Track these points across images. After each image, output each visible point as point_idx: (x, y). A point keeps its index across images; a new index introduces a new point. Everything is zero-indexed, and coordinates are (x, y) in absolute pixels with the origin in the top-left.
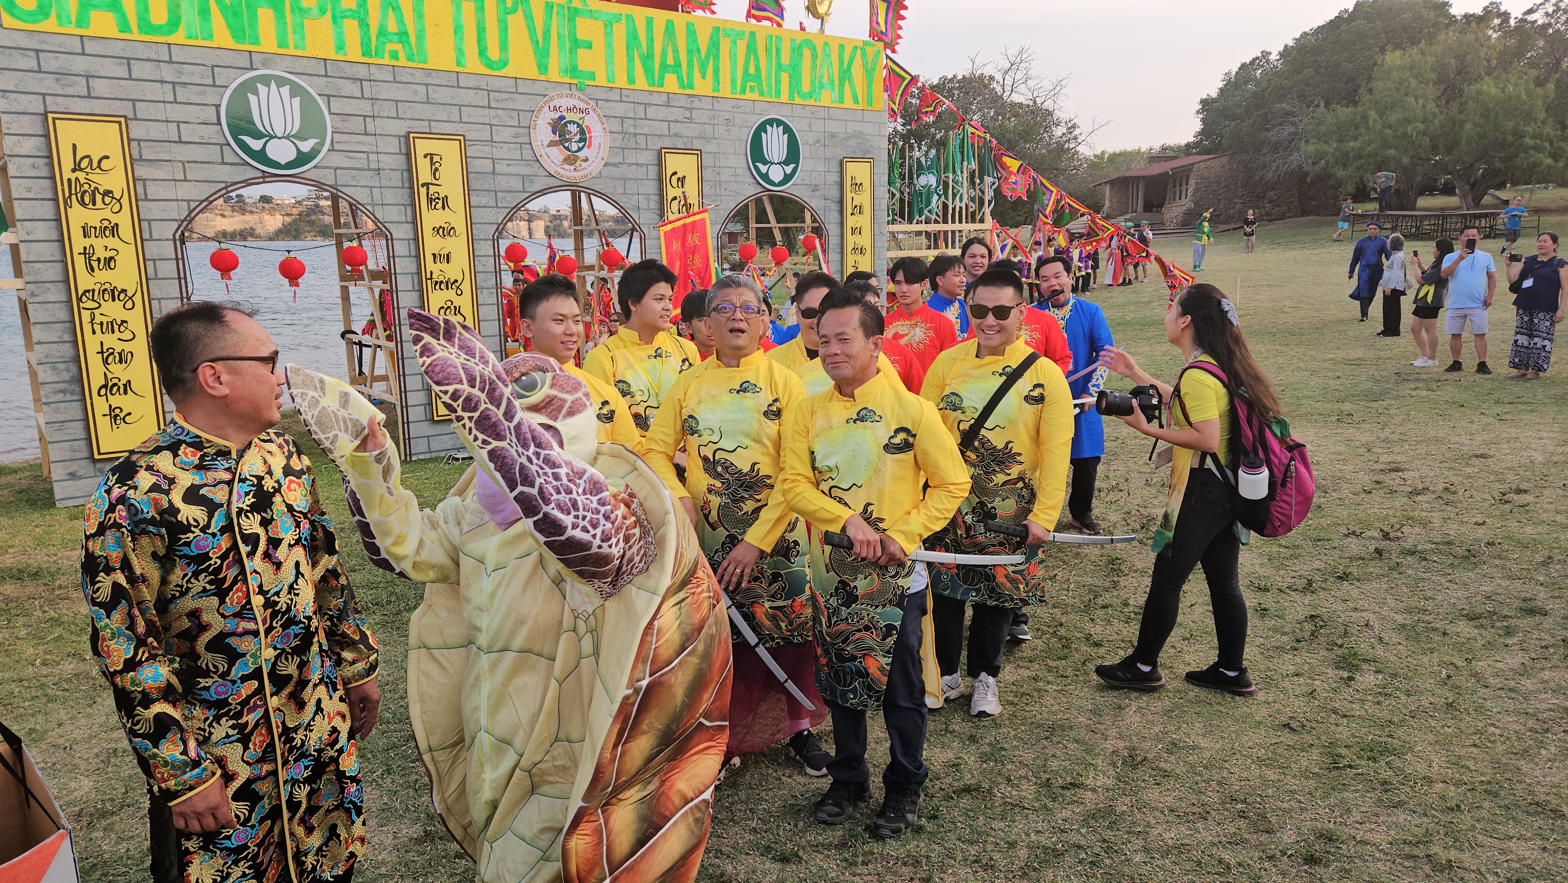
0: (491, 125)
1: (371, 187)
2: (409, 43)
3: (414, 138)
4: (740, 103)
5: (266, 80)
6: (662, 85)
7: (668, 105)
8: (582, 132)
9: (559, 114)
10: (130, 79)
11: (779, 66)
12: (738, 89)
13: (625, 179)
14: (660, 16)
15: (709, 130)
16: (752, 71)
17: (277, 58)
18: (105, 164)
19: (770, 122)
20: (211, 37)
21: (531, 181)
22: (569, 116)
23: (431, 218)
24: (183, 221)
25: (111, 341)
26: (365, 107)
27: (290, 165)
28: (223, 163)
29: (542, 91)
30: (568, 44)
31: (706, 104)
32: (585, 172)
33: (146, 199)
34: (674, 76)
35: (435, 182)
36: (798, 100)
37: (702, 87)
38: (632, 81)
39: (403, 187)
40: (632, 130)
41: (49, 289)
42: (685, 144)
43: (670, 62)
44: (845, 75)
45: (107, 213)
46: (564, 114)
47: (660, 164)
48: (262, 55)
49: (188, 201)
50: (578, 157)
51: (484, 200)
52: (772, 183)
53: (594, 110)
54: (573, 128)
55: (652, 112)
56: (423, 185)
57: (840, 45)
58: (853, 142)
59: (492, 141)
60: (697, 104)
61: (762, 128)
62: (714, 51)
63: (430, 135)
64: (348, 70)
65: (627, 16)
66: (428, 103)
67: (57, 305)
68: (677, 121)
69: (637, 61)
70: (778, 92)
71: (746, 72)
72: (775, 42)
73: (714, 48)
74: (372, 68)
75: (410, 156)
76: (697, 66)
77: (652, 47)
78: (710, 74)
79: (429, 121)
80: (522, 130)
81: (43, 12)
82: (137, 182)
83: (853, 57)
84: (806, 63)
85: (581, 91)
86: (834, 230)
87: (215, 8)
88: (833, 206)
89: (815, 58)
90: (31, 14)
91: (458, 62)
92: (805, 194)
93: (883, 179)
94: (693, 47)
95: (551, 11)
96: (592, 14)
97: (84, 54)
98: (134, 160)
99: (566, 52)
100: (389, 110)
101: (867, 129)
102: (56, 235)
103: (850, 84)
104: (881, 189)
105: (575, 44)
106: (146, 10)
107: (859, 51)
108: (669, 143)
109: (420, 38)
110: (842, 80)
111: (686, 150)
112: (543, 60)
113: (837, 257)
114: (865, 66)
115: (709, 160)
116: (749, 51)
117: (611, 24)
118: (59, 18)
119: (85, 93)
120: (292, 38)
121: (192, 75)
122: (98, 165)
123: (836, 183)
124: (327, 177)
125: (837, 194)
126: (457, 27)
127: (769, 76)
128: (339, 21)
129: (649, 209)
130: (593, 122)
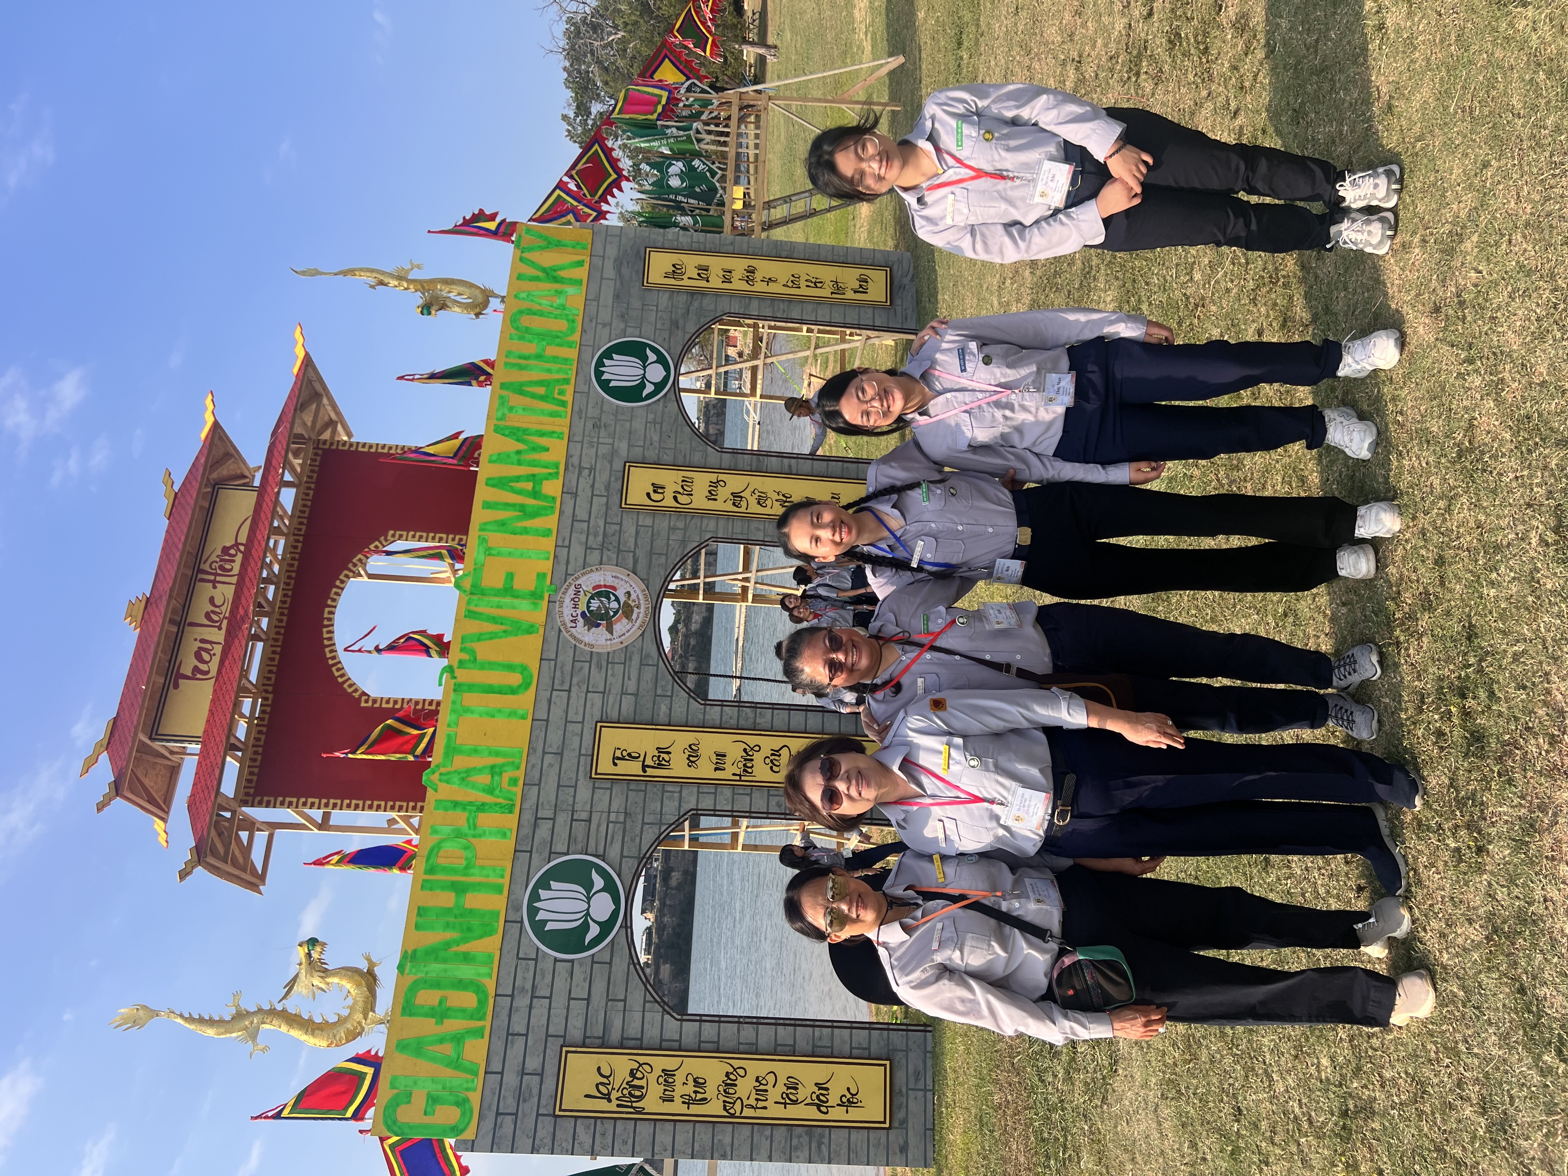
0: (588, 691)
1: (643, 823)
2: (503, 766)
3: (596, 773)
4: (576, 408)
5: (533, 911)
6: (554, 498)
7: (575, 495)
8: (599, 595)
9: (579, 618)
10: (526, 1035)
11: (539, 357)
12: (561, 409)
13: (651, 553)
14: (482, 493)
15: (604, 450)
16: (541, 391)
17: (512, 897)
18: (606, 1071)
19: (599, 374)
20: (490, 955)
21: (648, 656)
22: (583, 607)
23: (679, 767)
24: (664, 1010)
25: (775, 1094)
26: (563, 819)
27: (616, 900)
28: (610, 963)
29: (554, 634)
30: (507, 601)
31: (576, 450)
32: (641, 597)
33: (641, 1039)
34: (545, 482)
35: (641, 759)
36: (576, 337)
37: (557, 451)
38: (547, 533)
39: (645, 791)
40: (600, 538)
41: (720, 1140)
42: (617, 480)
43: (529, 486)
45: (652, 1078)
46: (579, 612)
47: (638, 510)
48: (510, 911)
49: (645, 1002)
50: (625, 602)
51: (664, 709)
52: (666, 379)
53: (577, 579)
54: (595, 604)
55: (582, 514)
56: (644, 771)
57: (518, 278)
58: (626, 271)
59: (604, 693)
60: (575, 460)
61: (605, 385)
62: (520, 433)
63: (593, 757)
64: (526, 830)
65: (481, 530)
66: (561, 755)
67: (736, 1136)
68: (593, 486)
69: (528, 523)
70: (566, 360)
71: (543, 398)
72: (512, 360)
73: (517, 434)
74: (524, 806)
75: (614, 780)
76: (535, 456)
77: (514, 505)
78: (544, 441)
79: (580, 755)
80: (594, 662)
81: (461, 1103)
82: (624, 1045)
83: (532, 264)
84: (537, 324)
85: (557, 591)
86: (724, 305)
87: (463, 948)
88: (696, 304)
89: (531, 312)
90: (463, 1114)
91: (523, 717)
92: (680, 339)
93: (670, 237)
94: (515, 458)
95: (474, 613)
96: (478, 568)
97: (502, 1073)
98: (603, 1044)
99: (516, 602)
100: (566, 795)
101: (612, 252)
102: (669, 1126)
103: (562, 269)
104: (681, 239)
105: (509, 591)
106: (463, 1011)
107: (525, 255)
108: (615, 499)
109: (497, 754)
110: (556, 280)
111: (624, 478)
112: (524, 627)
113: (755, 304)
114: (542, 249)
115: (637, 452)
116: (521, 392)
117: (489, 549)
118: (467, 1089)
119: (537, 1078)
120: (494, 878)
121: (525, 979)
122: (606, 1077)
123: (671, 298)
124: (629, 865)
125: (683, 298)
126: (487, 714)
127: (549, 371)
128: (479, 831)
129: (685, 529)
130: (589, 581)
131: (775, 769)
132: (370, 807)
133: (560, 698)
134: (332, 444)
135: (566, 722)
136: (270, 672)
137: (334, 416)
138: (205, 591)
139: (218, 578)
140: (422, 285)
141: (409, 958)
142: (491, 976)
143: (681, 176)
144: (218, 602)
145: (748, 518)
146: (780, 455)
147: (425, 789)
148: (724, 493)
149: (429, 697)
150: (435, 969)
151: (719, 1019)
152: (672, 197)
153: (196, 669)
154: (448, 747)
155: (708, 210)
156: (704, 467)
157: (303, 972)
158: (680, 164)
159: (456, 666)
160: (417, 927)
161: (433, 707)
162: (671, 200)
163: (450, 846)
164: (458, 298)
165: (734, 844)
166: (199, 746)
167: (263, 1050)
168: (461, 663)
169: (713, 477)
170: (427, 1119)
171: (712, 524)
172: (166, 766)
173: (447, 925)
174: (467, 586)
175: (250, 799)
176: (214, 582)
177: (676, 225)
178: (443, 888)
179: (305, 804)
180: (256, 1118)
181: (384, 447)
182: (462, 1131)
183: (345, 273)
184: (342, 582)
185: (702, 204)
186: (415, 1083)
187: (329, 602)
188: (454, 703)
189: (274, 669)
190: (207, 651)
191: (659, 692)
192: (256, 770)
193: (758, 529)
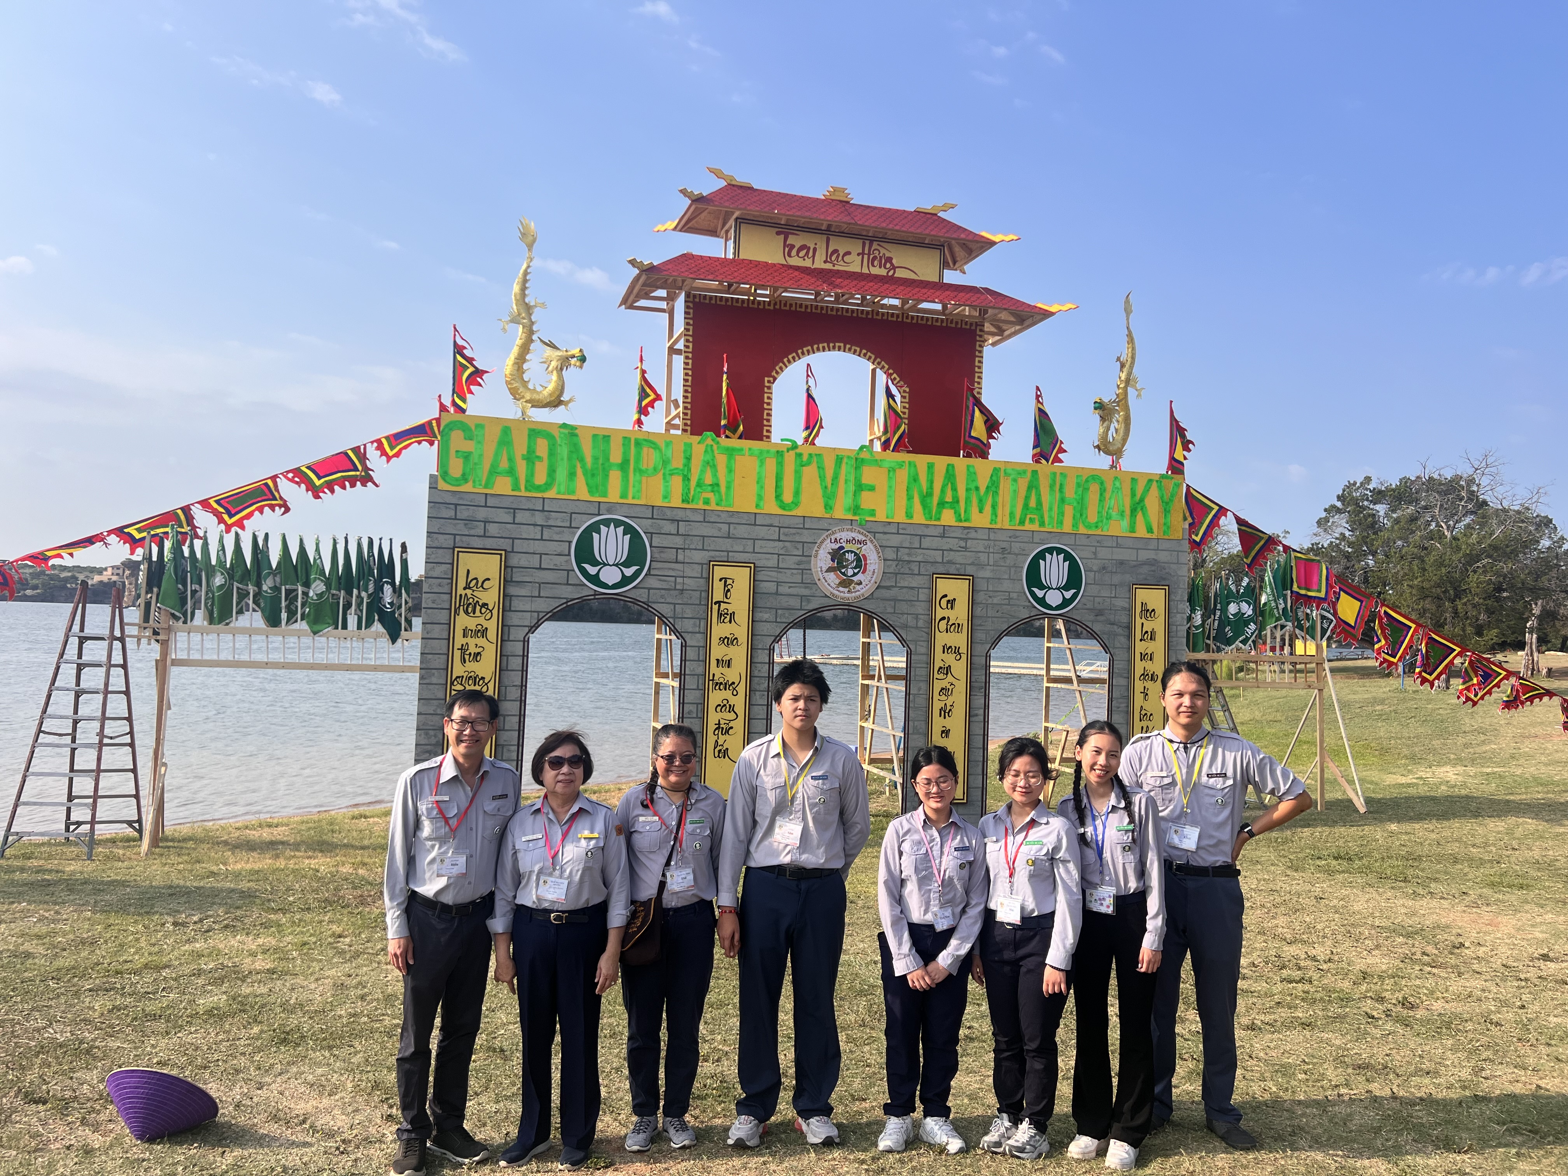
0: (779, 555)
1: (675, 604)
2: (719, 492)
3: (713, 566)
4: (1018, 534)
5: (607, 523)
6: (939, 519)
7: (943, 536)
8: (858, 560)
9: (839, 545)
10: (514, 523)
11: (1063, 500)
12: (1017, 521)
13: (896, 601)
14: (941, 462)
15: (983, 558)
16: (1033, 503)
17: (618, 506)
18: (486, 585)
19: (1050, 550)
20: (574, 492)
21: (809, 601)
22: (848, 547)
23: (719, 630)
24: (531, 628)
26: (678, 541)
27: (615, 586)
28: (568, 584)
29: (826, 526)
30: (851, 488)
31: (982, 535)
32: (858, 595)
33: (510, 610)
34: (953, 511)
35: (725, 600)
36: (1082, 530)
37: (980, 520)
38: (909, 515)
39: (700, 604)
40: (907, 558)
41: (434, 674)
42: (958, 570)
43: (949, 499)
44: (1137, 507)
45: (481, 620)
46: (844, 545)
47: (932, 589)
48: (607, 505)
49: (538, 612)
50: (852, 581)
51: (766, 616)
52: (1050, 607)
53: (871, 541)
54: (850, 557)
55: (926, 543)
56: (716, 603)
57: (1133, 479)
59: (778, 567)
60: (973, 534)
61: (1041, 555)
62: (993, 489)
63: (727, 562)
64: (669, 514)
65: (910, 463)
66: (729, 537)
67: (437, 687)
68: (951, 550)
69: (917, 500)
70: (1061, 523)
71: (1026, 506)
72: (1059, 479)
73: (994, 486)
74: (688, 511)
75: (708, 580)
76: (975, 501)
77: (931, 488)
78: (988, 509)
79: (728, 552)
80: (804, 559)
81: (464, 478)
82: (506, 597)
83: (1147, 490)
84: (1092, 496)
85: (861, 525)
86: (1120, 655)
87: (579, 471)
88: (1120, 631)
89: (1103, 491)
90: (457, 480)
91: (757, 506)
92: (1087, 618)
93: (1181, 606)
94: (972, 486)
95: (841, 463)
96: (877, 463)
97: (486, 506)
98: (507, 581)
99: (851, 495)
100: (697, 543)
101: (1163, 557)
102: (445, 636)
103: (1144, 514)
104: (1178, 616)
105: (860, 487)
106: (532, 475)
107: (1155, 484)
108: (941, 569)
109: (728, 488)
110: (1133, 511)
111: (958, 575)
112: (831, 502)
113: (1123, 682)
114: (1161, 498)
115: (981, 585)
116: (1030, 488)
117: (894, 470)
118: (474, 482)
119: (482, 533)
120: (631, 492)
121: (557, 520)
122: (481, 585)
123: (1124, 609)
124: (642, 595)
125: (1124, 619)
126: (759, 478)
127: (1051, 509)
128: (668, 477)
129: (917, 627)
130: (870, 552)
131: (719, 709)
132: (686, 391)
133: (773, 533)
134: (981, 336)
135: (754, 540)
136: (791, 305)
137: (1007, 333)
138: (855, 247)
139: (866, 257)
140: (1122, 400)
141: (571, 431)
142: (559, 493)
143: (1239, 614)
144: (846, 258)
145: (929, 681)
146: (986, 707)
147: (700, 434)
148: (950, 659)
149: (773, 429)
150: (563, 451)
151: (524, 670)
152: (1219, 606)
153: (792, 247)
154: (733, 450)
155: (1208, 638)
156: (972, 642)
157: (559, 353)
158: (1250, 612)
159: (798, 451)
160: (595, 436)
161: (765, 433)
162: (1215, 605)
163: (656, 456)
164: (1112, 429)
165: (660, 675)
166: (731, 256)
167: (504, 330)
168: (800, 455)
169: (963, 650)
170: (452, 452)
171: (923, 650)
172: (716, 228)
173: (596, 459)
174: (862, 456)
175: (691, 299)
176: (863, 254)
177: (1193, 610)
178: (624, 453)
179: (687, 341)
180: (455, 329)
181: (980, 378)
182: (444, 480)
183: (1130, 335)
184: (865, 355)
185: (1213, 633)
186: (479, 442)
187: (848, 346)
188: (768, 452)
189: (793, 308)
190: (807, 254)
191: (780, 612)
192: (713, 302)
193: (920, 689)
